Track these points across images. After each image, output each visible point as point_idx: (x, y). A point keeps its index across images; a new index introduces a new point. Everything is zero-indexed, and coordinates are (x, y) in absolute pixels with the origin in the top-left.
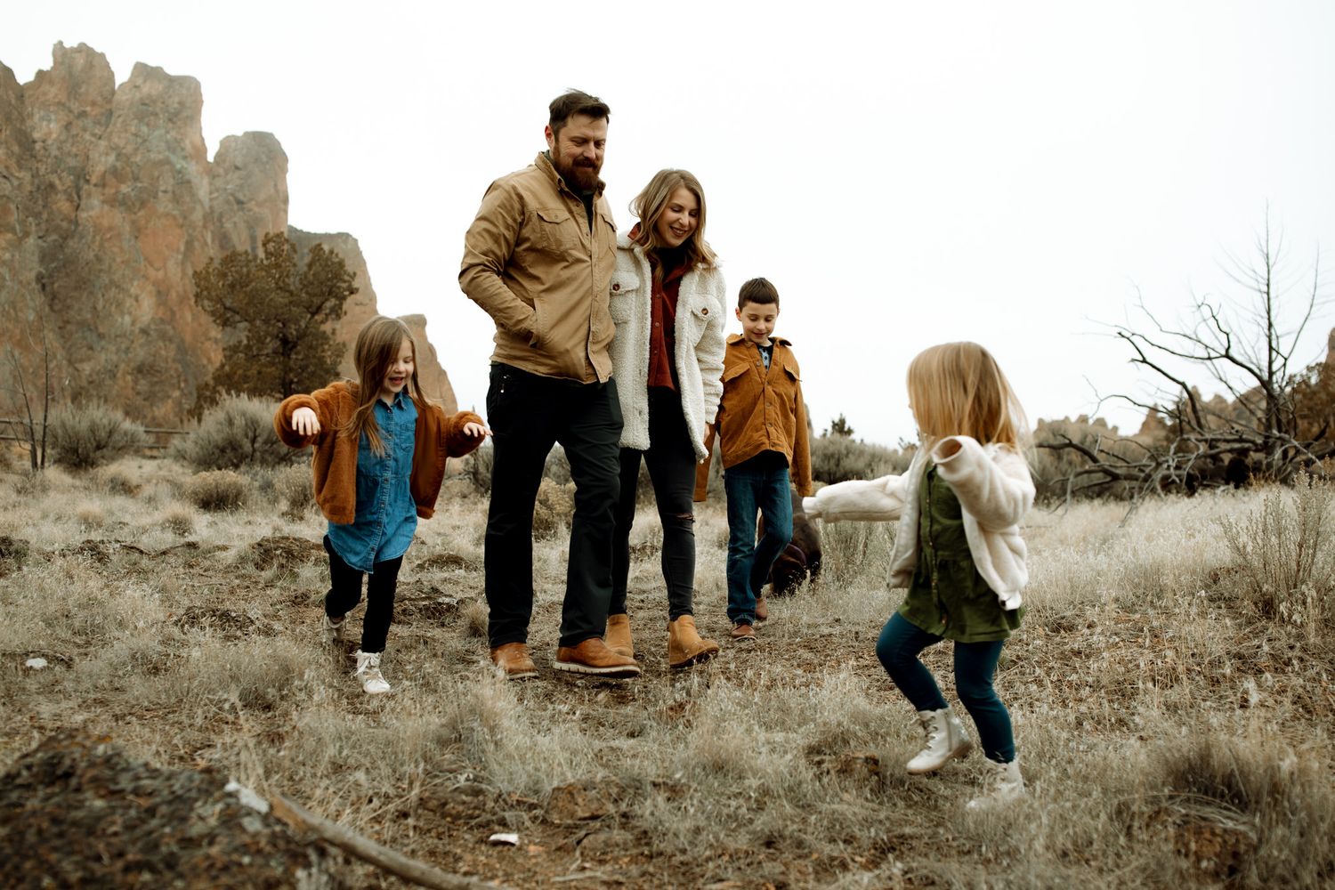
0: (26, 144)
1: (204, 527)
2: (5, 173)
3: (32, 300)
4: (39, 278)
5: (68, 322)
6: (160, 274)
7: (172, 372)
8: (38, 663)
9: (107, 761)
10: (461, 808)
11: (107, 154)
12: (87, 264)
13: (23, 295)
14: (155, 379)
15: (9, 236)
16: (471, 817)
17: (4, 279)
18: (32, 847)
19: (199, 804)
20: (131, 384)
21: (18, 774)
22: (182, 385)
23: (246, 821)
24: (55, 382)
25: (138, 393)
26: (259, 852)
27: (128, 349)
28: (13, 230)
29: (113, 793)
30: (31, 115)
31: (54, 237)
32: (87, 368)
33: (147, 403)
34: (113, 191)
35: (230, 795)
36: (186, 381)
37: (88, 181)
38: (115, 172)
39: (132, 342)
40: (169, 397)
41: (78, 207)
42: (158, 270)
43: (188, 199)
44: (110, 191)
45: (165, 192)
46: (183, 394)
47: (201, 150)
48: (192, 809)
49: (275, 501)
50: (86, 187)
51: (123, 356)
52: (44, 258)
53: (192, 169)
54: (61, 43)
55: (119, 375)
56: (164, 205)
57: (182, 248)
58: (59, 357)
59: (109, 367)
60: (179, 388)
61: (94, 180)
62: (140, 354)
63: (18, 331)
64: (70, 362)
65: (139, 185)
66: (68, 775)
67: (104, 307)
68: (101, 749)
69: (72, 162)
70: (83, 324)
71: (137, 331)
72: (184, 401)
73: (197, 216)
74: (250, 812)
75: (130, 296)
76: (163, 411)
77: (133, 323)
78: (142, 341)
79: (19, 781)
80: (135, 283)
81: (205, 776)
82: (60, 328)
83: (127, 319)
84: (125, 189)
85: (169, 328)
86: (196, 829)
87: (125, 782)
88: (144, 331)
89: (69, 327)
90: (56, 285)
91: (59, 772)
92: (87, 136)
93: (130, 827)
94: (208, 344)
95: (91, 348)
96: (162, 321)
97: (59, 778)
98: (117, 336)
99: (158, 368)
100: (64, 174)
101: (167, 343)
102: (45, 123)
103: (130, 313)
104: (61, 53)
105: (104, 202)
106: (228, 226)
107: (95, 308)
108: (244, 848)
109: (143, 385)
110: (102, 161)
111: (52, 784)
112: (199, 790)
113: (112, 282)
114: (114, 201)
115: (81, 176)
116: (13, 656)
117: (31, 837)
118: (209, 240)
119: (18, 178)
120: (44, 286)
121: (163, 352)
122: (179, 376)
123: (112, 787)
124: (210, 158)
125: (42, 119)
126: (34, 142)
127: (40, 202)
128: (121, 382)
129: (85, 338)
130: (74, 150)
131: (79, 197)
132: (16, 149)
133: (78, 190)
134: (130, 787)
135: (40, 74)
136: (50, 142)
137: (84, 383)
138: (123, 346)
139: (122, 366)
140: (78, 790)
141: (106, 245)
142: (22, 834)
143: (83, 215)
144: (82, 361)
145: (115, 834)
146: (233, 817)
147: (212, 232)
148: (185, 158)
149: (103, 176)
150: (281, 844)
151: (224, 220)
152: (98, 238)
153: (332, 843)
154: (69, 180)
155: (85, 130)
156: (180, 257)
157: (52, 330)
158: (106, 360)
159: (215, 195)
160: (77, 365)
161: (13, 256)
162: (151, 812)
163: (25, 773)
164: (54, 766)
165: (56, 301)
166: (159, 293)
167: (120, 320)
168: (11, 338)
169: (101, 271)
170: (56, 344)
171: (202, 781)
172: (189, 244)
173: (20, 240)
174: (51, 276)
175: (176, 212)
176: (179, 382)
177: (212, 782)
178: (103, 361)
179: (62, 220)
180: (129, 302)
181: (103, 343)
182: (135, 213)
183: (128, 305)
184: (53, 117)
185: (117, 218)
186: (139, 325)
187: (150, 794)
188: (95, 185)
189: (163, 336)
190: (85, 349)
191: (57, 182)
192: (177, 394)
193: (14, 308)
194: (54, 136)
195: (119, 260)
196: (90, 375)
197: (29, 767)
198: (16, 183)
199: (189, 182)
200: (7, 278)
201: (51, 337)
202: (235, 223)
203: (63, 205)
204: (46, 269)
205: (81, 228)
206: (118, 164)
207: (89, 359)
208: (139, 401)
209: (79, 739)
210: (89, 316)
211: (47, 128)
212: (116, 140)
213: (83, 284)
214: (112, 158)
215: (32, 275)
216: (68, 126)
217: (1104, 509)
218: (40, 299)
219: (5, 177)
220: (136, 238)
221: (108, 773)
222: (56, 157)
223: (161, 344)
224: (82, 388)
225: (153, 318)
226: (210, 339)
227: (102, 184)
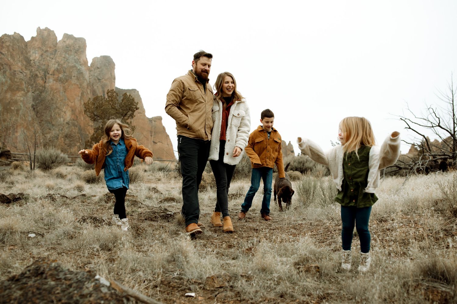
0: (28, 61)
1: (88, 189)
2: (21, 71)
3: (30, 113)
4: (33, 106)
5: (42, 121)
6: (73, 104)
7: (77, 137)
8: (33, 235)
9: (56, 268)
10: (175, 284)
11: (55, 64)
12: (48, 101)
13: (27, 112)
14: (71, 139)
15: (23, 92)
16: (179, 287)
17: (21, 107)
18: (30, 298)
19: (86, 283)
20: (63, 141)
21: (26, 273)
22: (80, 141)
23: (102, 289)
24: (38, 141)
25: (66, 144)
26: (107, 299)
27: (62, 129)
28: (24, 90)
29: (57, 279)
30: (30, 52)
31: (37, 92)
32: (48, 136)
33: (68, 147)
34: (57, 76)
35: (97, 280)
36: (81, 140)
37: (48, 73)
38: (57, 70)
39: (64, 127)
40: (76, 145)
41: (45, 82)
42: (72, 103)
43: (82, 79)
44: (56, 76)
45: (74, 76)
46: (81, 144)
47: (86, 62)
48: (84, 285)
50: (48, 75)
51: (61, 132)
52: (34, 99)
53: (83, 68)
54: (39, 27)
55: (59, 138)
56: (74, 81)
57: (80, 95)
58: (39, 132)
59: (56, 136)
60: (79, 142)
61: (50, 73)
62: (66, 131)
63: (25, 124)
64: (43, 134)
65: (66, 74)
66: (42, 273)
67: (54, 115)
68: (53, 264)
69: (43, 67)
70: (47, 121)
71: (65, 123)
72: (81, 147)
73: (85, 84)
74: (103, 286)
75: (63, 111)
76: (74, 150)
77: (64, 121)
78: (67, 126)
79: (26, 275)
80: (65, 107)
81: (88, 273)
82: (40, 123)
83: (62, 119)
84: (61, 76)
85: (76, 122)
86: (85, 291)
87: (61, 276)
88: (68, 123)
89: (43, 122)
90: (38, 108)
91: (39, 272)
92: (48, 58)
93: (63, 291)
94: (89, 127)
95: (50, 129)
96: (74, 120)
97: (39, 274)
98: (58, 125)
99: (72, 136)
100: (41, 71)
101: (75, 127)
102: (34, 54)
103: (63, 117)
104: (39, 31)
105: (54, 80)
106: (95, 87)
107: (51, 116)
108: (101, 298)
109: (67, 141)
110: (53, 66)
111: (37, 276)
112: (86, 278)
113: (57, 107)
114: (57, 80)
115: (46, 72)
116: (24, 233)
117: (30, 294)
118: (89, 92)
119: (25, 73)
120: (34, 109)
121: (74, 130)
122: (79, 138)
123: (57, 277)
124: (89, 65)
125: (33, 53)
126: (31, 61)
127: (33, 81)
128: (60, 140)
129: (48, 126)
130: (44, 63)
131: (46, 79)
132: (25, 63)
133: (45, 76)
134: (63, 277)
135: (33, 38)
136: (36, 61)
137: (48, 141)
138: (61, 129)
139: (60, 135)
140: (46, 278)
141: (55, 94)
142: (27, 293)
143: (47, 85)
144: (47, 134)
145: (58, 293)
146: (98, 287)
147: (90, 89)
148: (81, 65)
149: (54, 71)
150: (114, 297)
151: (94, 85)
152: (52, 92)
153: (132, 296)
154: (42, 73)
155: (47, 56)
156: (79, 98)
157: (37, 123)
158: (55, 133)
159: (91, 77)
160: (45, 135)
161: (24, 99)
162: (70, 286)
163: (28, 273)
164: (38, 270)
165: (38, 114)
166: (72, 110)
167: (59, 119)
168: (23, 126)
169: (53, 103)
170: (38, 128)
171: (87, 275)
172: (82, 94)
173: (26, 93)
174: (36, 105)
175: (78, 83)
176: (79, 140)
177: (91, 275)
178: (54, 134)
179: (40, 87)
180: (62, 114)
181: (54, 127)
182: (64, 84)
183: (62, 115)
184: (37, 52)
185: (58, 85)
186: (66, 121)
187: (70, 280)
188: (51, 75)
189: (74, 125)
190: (48, 130)
191: (38, 74)
192: (78, 144)
193: (24, 116)
194: (37, 58)
195: (59, 100)
196: (50, 138)
197: (29, 271)
198: (25, 74)
199: (82, 73)
200: (22, 106)
201: (36, 126)
202: (97, 86)
203: (40, 81)
204: (35, 103)
205: (46, 89)
206: (59, 68)
207: (49, 133)
208: (66, 147)
209: (46, 261)
210: (49, 118)
211: (35, 56)
212: (58, 59)
213: (47, 108)
214: (56, 66)
215: (30, 105)
216: (42, 55)
217: (397, 179)
218: (33, 113)
219: (21, 72)
220: (65, 92)
221: (56, 272)
222: (38, 66)
223: (73, 127)
224: (47, 142)
225: (70, 119)
226: (90, 126)
227: (53, 74)
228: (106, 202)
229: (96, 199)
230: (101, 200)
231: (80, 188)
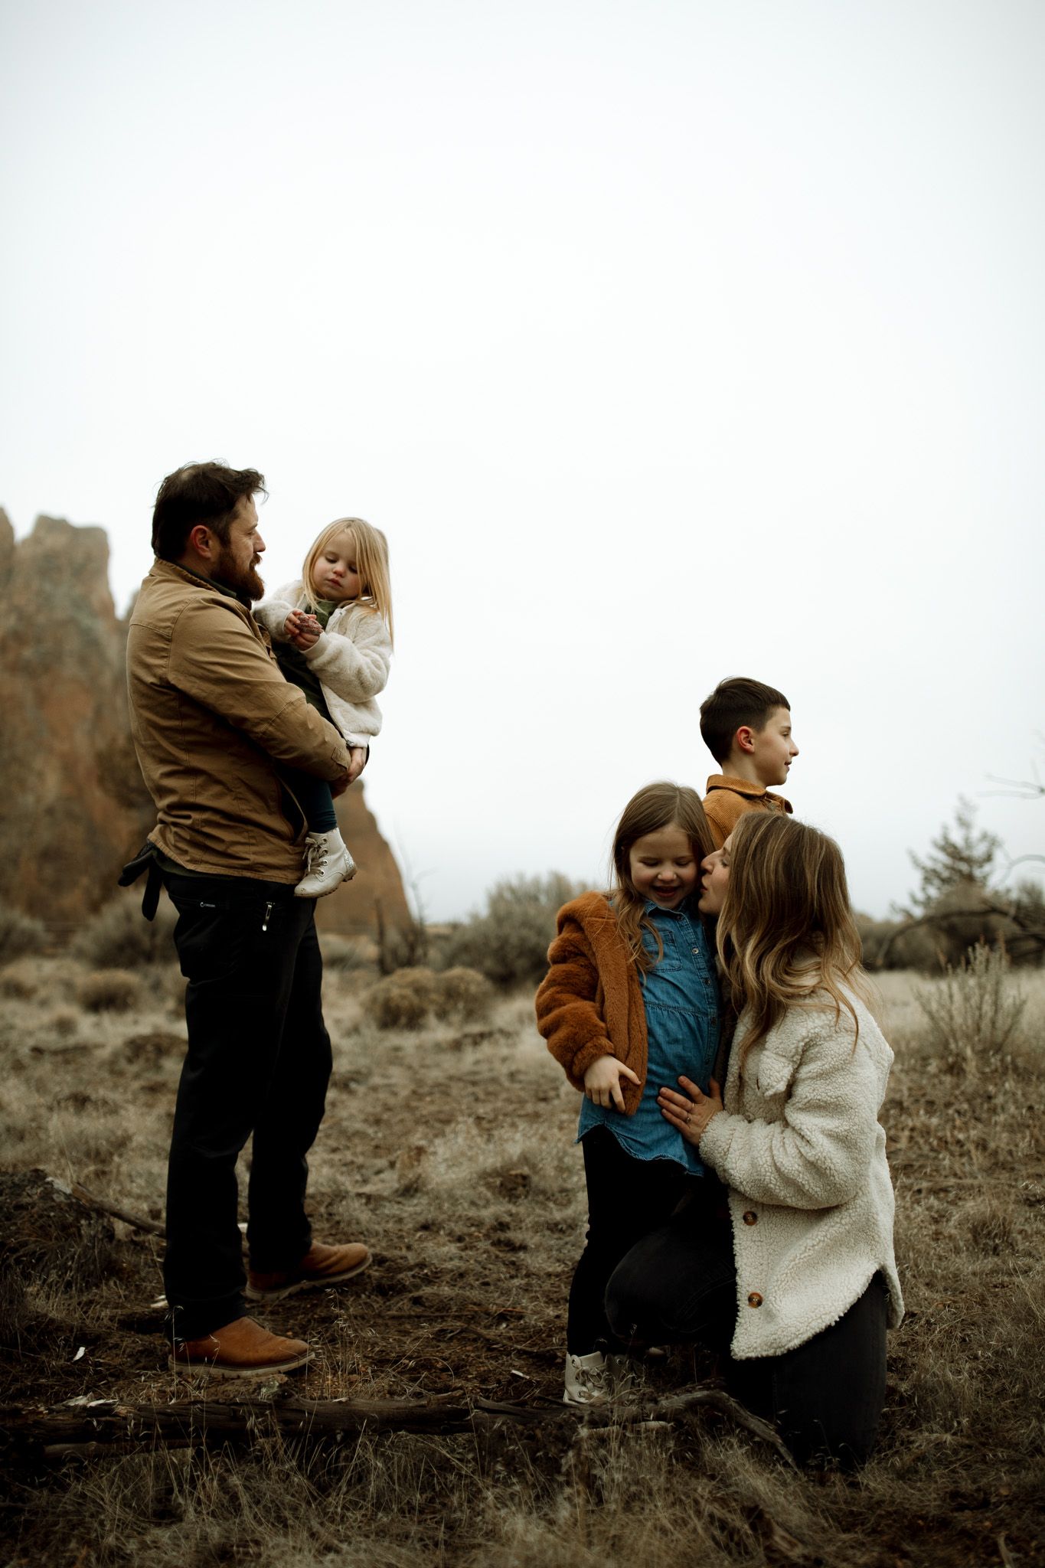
1: (87, 1027)
6: (66, 746)
7: (80, 856)
11: (7, 616)
14: (62, 865)
19: (29, 1187)
20: (35, 871)
22: (91, 870)
23: (55, 1196)
25: (43, 882)
26: (61, 1210)
27: (31, 831)
33: (53, 892)
34: (14, 656)
35: (48, 1183)
36: (95, 865)
38: (16, 635)
39: (36, 824)
40: (77, 885)
42: (63, 741)
43: (96, 661)
44: (11, 657)
45: (71, 654)
46: (92, 881)
47: (109, 606)
48: (24, 1190)
49: (162, 1000)
51: (26, 840)
53: (101, 627)
55: (22, 862)
56: (70, 668)
57: (90, 716)
59: (11, 853)
60: (87, 874)
62: (45, 836)
65: (42, 648)
71: (41, 811)
72: (92, 886)
73: (106, 679)
74: (58, 1192)
75: (33, 772)
76: (70, 900)
77: (37, 802)
78: (47, 822)
80: (39, 757)
81: (34, 1174)
83: (31, 798)
84: (26, 653)
85: (76, 806)
86: (26, 1200)
88: (50, 811)
94: (118, 824)
96: (69, 798)
98: (19, 818)
99: (65, 853)
101: (75, 823)
103: (33, 792)
105: (4, 669)
108: (52, 1208)
109: (49, 871)
110: (2, 624)
112: (29, 1181)
113: (13, 756)
114: (15, 668)
118: (119, 706)
121: (70, 834)
122: (87, 861)
124: (120, 614)
128: (24, 870)
138: (25, 829)
139: (25, 851)
141: (8, 716)
146: (49, 1192)
148: (92, 615)
149: (3, 640)
150: (75, 1207)
153: (107, 1211)
156: (88, 726)
158: (8, 845)
166: (65, 767)
167: (22, 799)
171: (32, 1176)
172: (98, 713)
175: (83, 676)
176: (87, 867)
177: (38, 1177)
180: (31, 779)
182: (38, 680)
183: (31, 782)
185: (19, 685)
186: (43, 805)
189: (70, 816)
192: (85, 880)
195: (20, 733)
199: (97, 641)
206: (20, 626)
208: (43, 890)
212: (17, 599)
214: (12, 620)
220: (40, 707)
223: (67, 824)
225: (59, 796)
228: (130, 1061)
229: (104, 1054)
230: (116, 1056)
231: (64, 1026)
